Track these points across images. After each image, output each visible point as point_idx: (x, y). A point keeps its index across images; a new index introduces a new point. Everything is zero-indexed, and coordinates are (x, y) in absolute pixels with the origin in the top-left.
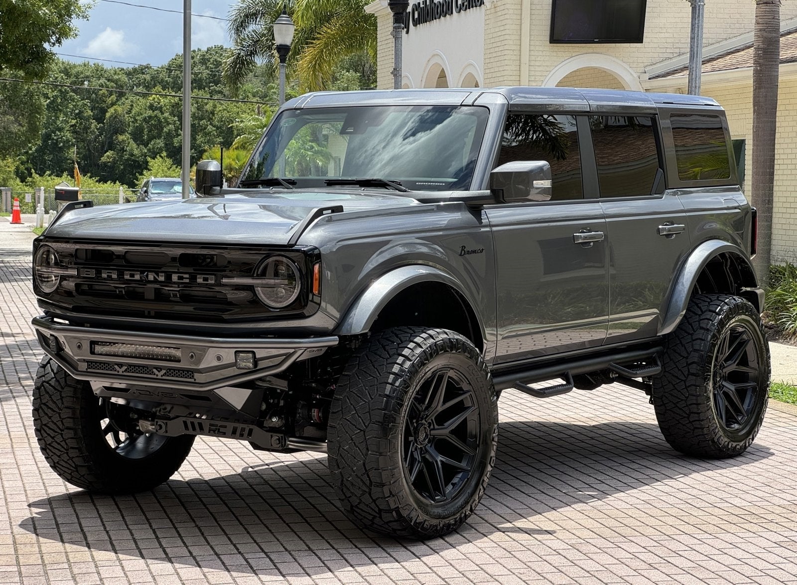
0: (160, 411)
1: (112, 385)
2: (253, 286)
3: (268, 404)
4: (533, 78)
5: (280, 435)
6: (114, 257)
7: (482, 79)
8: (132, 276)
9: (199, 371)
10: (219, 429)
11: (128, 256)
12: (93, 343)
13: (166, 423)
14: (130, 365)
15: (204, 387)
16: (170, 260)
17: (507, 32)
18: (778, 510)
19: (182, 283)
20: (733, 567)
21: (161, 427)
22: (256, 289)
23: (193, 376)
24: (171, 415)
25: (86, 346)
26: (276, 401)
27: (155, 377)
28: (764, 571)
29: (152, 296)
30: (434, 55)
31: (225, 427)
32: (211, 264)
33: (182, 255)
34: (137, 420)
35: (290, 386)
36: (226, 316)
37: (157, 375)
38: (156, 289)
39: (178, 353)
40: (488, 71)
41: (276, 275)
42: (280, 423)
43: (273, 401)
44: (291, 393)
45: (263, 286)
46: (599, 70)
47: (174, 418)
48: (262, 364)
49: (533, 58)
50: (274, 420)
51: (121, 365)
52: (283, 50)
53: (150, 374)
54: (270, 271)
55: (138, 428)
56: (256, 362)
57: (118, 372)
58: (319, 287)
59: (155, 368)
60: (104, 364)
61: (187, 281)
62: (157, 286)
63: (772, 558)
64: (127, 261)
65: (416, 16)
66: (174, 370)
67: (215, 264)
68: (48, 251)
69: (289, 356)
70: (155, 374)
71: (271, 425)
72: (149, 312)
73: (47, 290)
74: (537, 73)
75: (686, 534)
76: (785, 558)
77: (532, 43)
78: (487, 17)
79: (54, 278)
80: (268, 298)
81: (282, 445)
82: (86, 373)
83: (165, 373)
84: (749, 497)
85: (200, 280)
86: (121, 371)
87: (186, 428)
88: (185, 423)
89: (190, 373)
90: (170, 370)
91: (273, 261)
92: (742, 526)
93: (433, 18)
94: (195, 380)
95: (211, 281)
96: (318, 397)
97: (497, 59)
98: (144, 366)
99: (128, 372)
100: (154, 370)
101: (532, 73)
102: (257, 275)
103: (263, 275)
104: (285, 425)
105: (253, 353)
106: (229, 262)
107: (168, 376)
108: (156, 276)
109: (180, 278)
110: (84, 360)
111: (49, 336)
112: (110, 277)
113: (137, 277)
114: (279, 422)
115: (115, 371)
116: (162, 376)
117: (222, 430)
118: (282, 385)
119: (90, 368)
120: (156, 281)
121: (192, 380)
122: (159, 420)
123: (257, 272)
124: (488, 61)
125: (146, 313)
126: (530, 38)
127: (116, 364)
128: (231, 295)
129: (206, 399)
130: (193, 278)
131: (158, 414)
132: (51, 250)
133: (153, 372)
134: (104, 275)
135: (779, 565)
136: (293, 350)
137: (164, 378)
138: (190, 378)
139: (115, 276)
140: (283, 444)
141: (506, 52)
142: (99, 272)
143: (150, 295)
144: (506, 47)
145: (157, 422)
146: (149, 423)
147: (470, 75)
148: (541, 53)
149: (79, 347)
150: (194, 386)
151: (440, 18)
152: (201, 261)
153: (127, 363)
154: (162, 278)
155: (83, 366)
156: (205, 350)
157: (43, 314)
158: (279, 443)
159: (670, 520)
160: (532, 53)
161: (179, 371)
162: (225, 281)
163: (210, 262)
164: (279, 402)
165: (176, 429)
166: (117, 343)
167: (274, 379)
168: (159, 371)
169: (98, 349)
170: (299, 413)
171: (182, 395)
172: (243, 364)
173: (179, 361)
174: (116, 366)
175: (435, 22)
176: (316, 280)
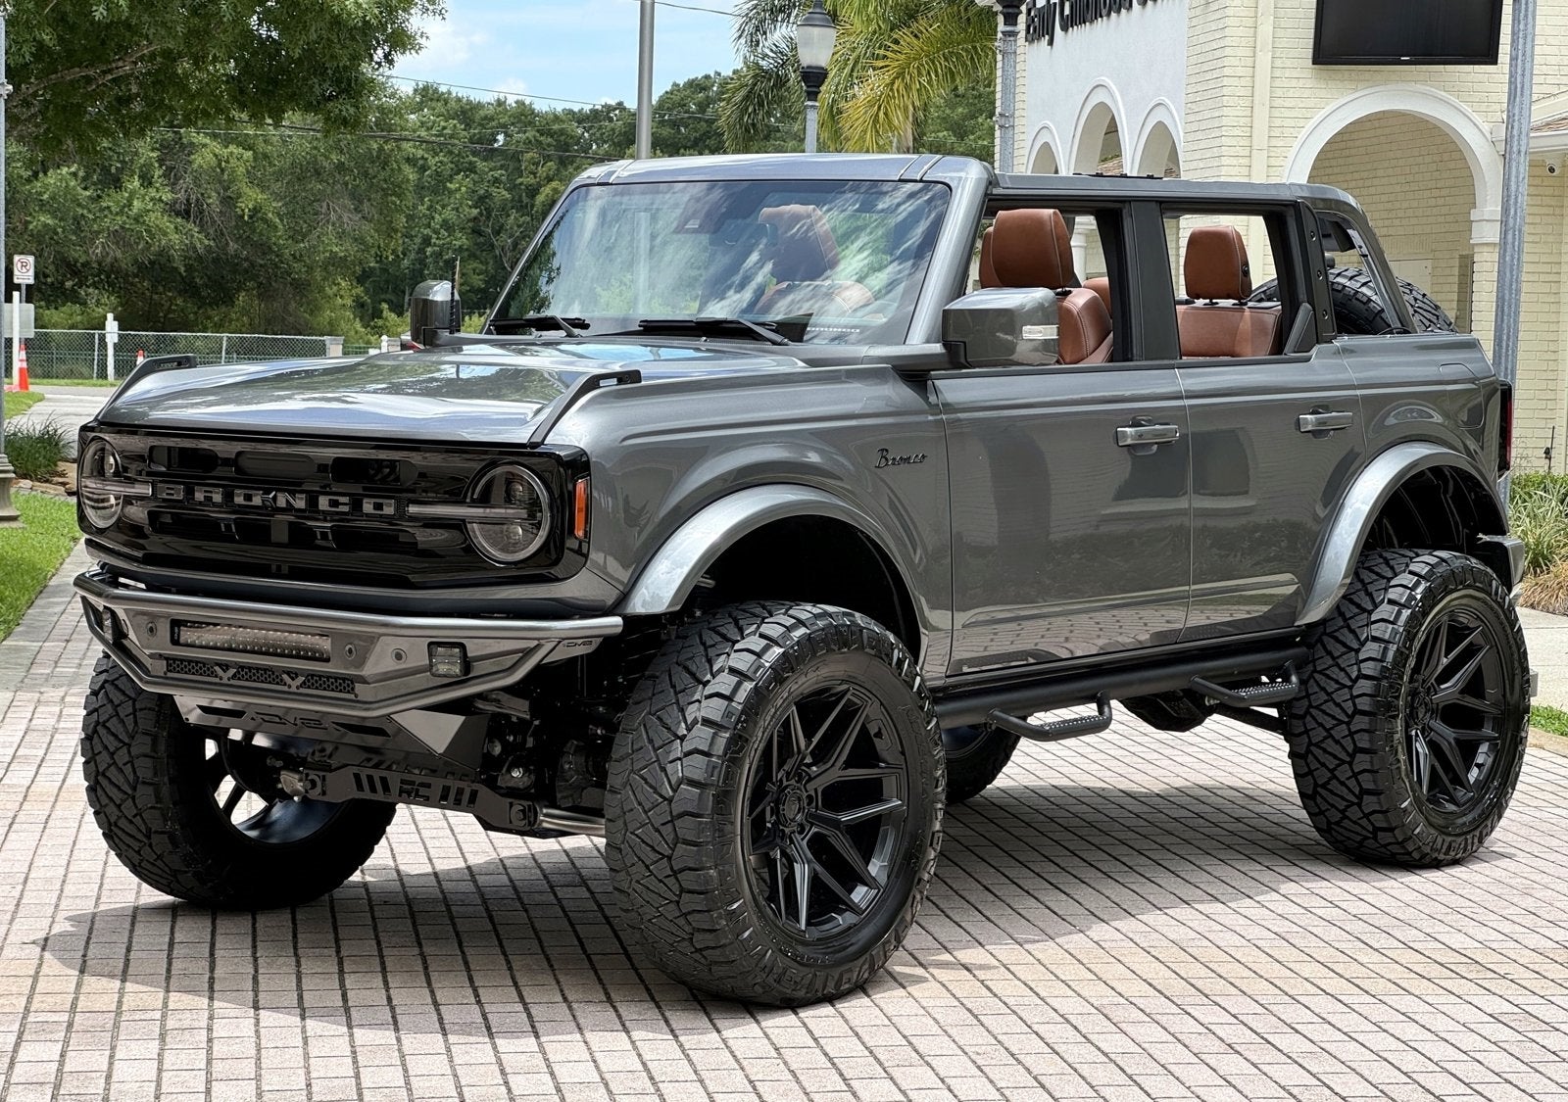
0: (313, 753)
1: (211, 702)
2: (464, 521)
3: (505, 745)
4: (1276, 132)
5: (526, 803)
6: (220, 462)
7: (1182, 134)
8: (248, 498)
9: (363, 681)
10: (417, 790)
11: (244, 462)
12: (176, 624)
13: (324, 776)
14: (241, 667)
15: (374, 709)
16: (316, 470)
17: (1227, 42)
18: (1526, 957)
19: (337, 513)
20: (1385, 1055)
21: (314, 784)
22: (469, 526)
23: (353, 689)
24: (334, 762)
25: (164, 630)
26: (519, 739)
27: (286, 688)
28: (1441, 1064)
29: (284, 538)
30: (1097, 86)
31: (429, 786)
32: (392, 477)
33: (338, 460)
34: (278, 771)
35: (534, 711)
36: (414, 578)
37: (290, 686)
38: (291, 524)
39: (325, 644)
40: (1192, 118)
41: (509, 499)
42: (527, 781)
43: (515, 739)
44: (537, 723)
45: (483, 522)
46: (1414, 117)
47: (336, 769)
48: (479, 668)
49: (1279, 93)
50: (516, 774)
51: (225, 666)
52: (814, 78)
53: (278, 683)
54: (498, 492)
55: (280, 786)
56: (467, 664)
57: (221, 679)
58: (586, 523)
59: (284, 672)
60: (197, 663)
61: (346, 509)
62: (291, 518)
63: (1468, 1041)
64: (239, 470)
65: (1067, 12)
66: (320, 677)
67: (397, 479)
68: (103, 450)
69: (528, 653)
70: (285, 684)
71: (511, 784)
72: (279, 568)
73: (101, 524)
74: (1287, 123)
75: (1328, 994)
76: (1494, 1043)
77: (1278, 63)
78: (1193, 13)
79: (113, 501)
80: (493, 545)
81: (530, 822)
82: (165, 681)
83: (304, 682)
84: (1482, 933)
85: (368, 507)
86: (226, 676)
87: (360, 787)
88: (357, 777)
89: (346, 683)
90: (312, 676)
91: (501, 474)
92: (1442, 984)
93: (1098, 15)
94: (356, 696)
95: (389, 510)
96: (599, 732)
97: (1208, 95)
98: (266, 669)
99: (239, 679)
100: (285, 676)
101: (1278, 122)
102: (473, 501)
103: (484, 500)
104: (535, 785)
105: (462, 646)
106: (422, 475)
107: (309, 687)
108: (292, 500)
109: (334, 504)
110: (160, 655)
111: (101, 609)
112: (208, 499)
113: (257, 501)
114: (525, 779)
115: (216, 676)
116: (297, 688)
117: (423, 791)
118: (519, 709)
119: (170, 671)
120: (289, 508)
121: (352, 697)
122: (310, 772)
123: (473, 494)
124: (1191, 98)
125: (274, 567)
126: (1274, 53)
127: (217, 664)
128: (424, 537)
129: (379, 732)
130: (356, 505)
131: (309, 759)
132: (108, 447)
133: (282, 680)
134: (199, 496)
135: (1478, 1056)
136: (536, 643)
137: (302, 690)
138: (349, 692)
139: (217, 498)
140: (532, 819)
141: (1226, 80)
142: (190, 492)
143: (280, 534)
144: (1227, 71)
145: (307, 775)
146: (297, 776)
147: (1161, 126)
148: (1294, 83)
149: (151, 630)
150: (354, 708)
151: (1109, 15)
152: (372, 472)
153: (236, 662)
154: (300, 503)
155: (160, 667)
156: (372, 639)
157: (96, 569)
158: (524, 819)
159: (1309, 970)
160: (1277, 83)
161: (328, 678)
162: (413, 509)
163: (389, 474)
164: (525, 741)
165: (341, 788)
166: (218, 625)
167: (504, 697)
168: (293, 679)
169: (187, 635)
170: (570, 763)
171: (337, 724)
172: (443, 669)
173: (327, 660)
174: (217, 668)
175: (1101, 24)
176: (580, 510)
